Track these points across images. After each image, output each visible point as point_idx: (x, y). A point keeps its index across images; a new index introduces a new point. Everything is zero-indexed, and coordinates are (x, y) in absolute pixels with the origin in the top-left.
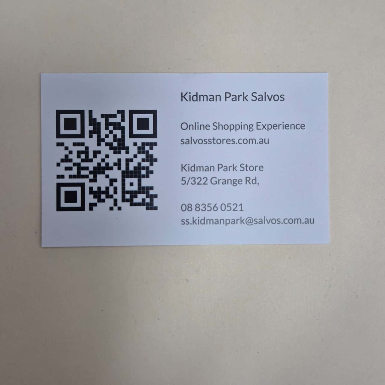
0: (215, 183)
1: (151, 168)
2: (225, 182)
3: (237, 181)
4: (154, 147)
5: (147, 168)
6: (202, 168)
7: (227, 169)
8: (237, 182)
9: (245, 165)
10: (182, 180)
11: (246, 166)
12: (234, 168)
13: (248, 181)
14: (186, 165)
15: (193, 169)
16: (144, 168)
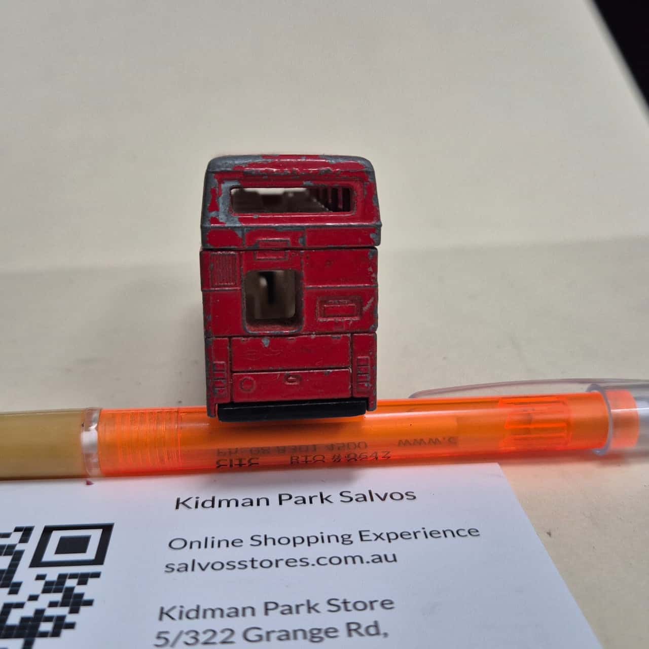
0: (257, 638)
1: (70, 619)
2: (286, 636)
3: (323, 631)
4: (91, 581)
5: (61, 619)
6: (218, 613)
7: (289, 610)
8: (322, 635)
9: (341, 601)
10: (159, 637)
11: (345, 603)
12: (310, 608)
13: (355, 630)
14: (174, 608)
15: (193, 614)
16: (49, 619)
